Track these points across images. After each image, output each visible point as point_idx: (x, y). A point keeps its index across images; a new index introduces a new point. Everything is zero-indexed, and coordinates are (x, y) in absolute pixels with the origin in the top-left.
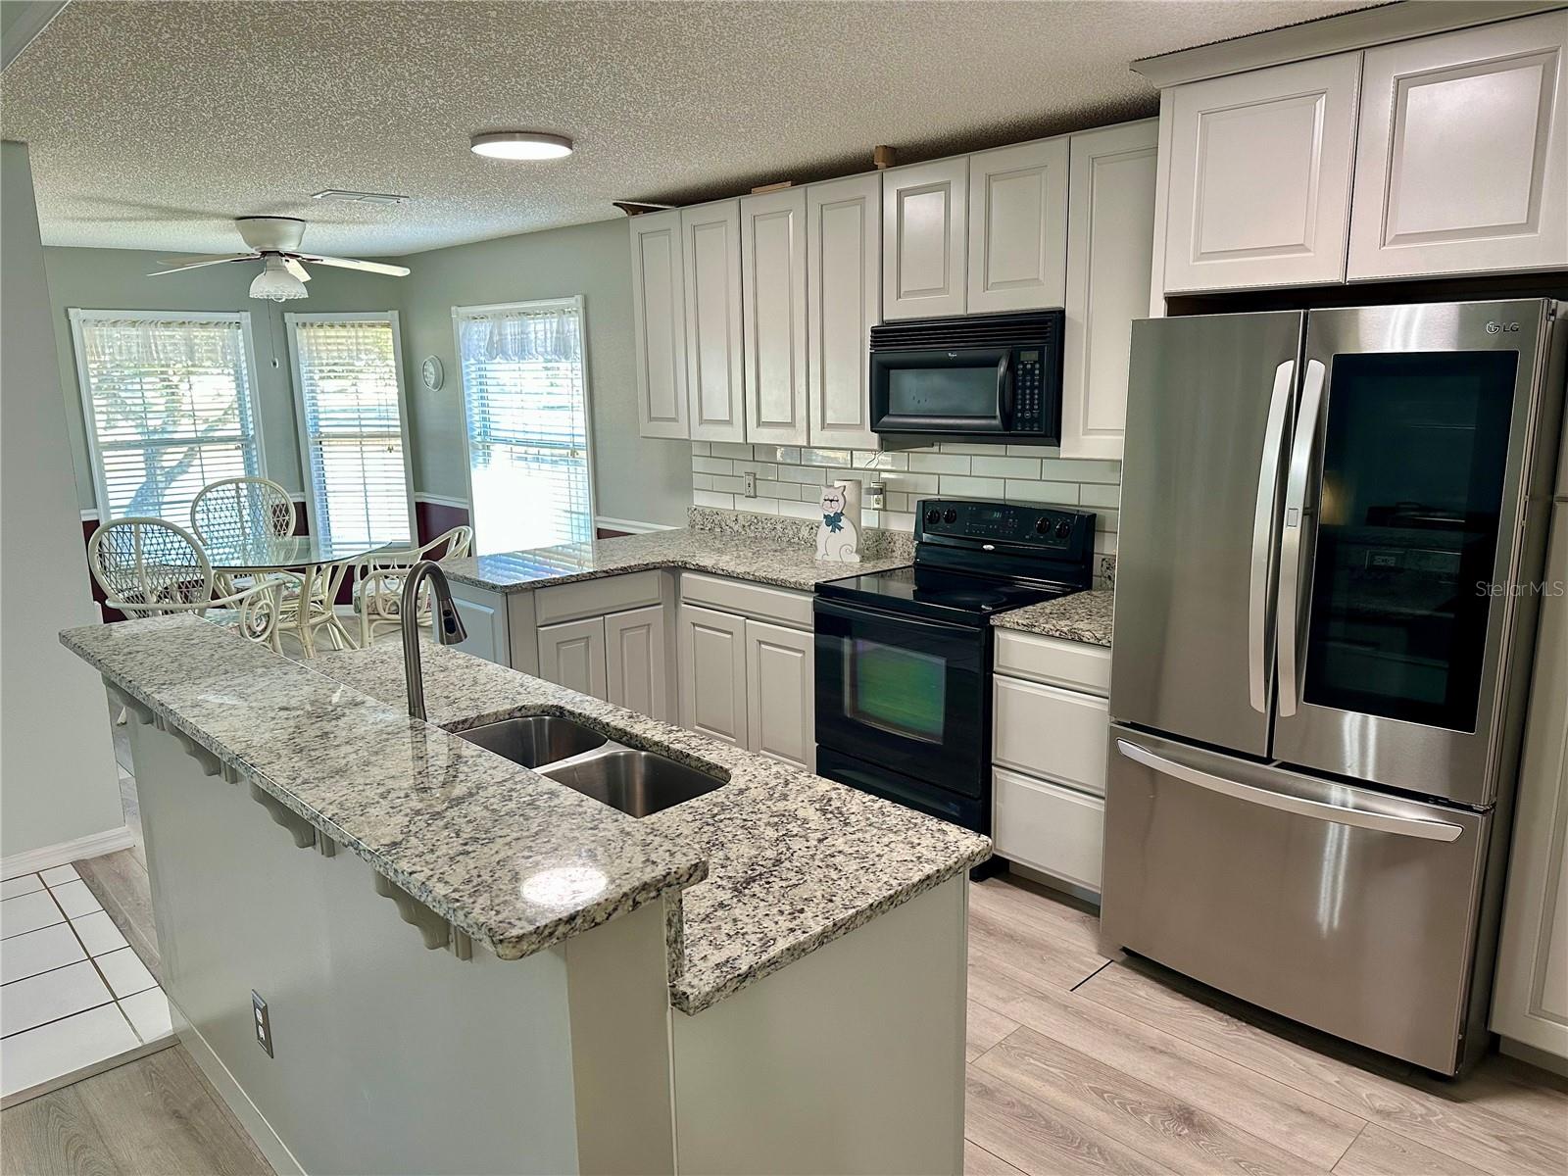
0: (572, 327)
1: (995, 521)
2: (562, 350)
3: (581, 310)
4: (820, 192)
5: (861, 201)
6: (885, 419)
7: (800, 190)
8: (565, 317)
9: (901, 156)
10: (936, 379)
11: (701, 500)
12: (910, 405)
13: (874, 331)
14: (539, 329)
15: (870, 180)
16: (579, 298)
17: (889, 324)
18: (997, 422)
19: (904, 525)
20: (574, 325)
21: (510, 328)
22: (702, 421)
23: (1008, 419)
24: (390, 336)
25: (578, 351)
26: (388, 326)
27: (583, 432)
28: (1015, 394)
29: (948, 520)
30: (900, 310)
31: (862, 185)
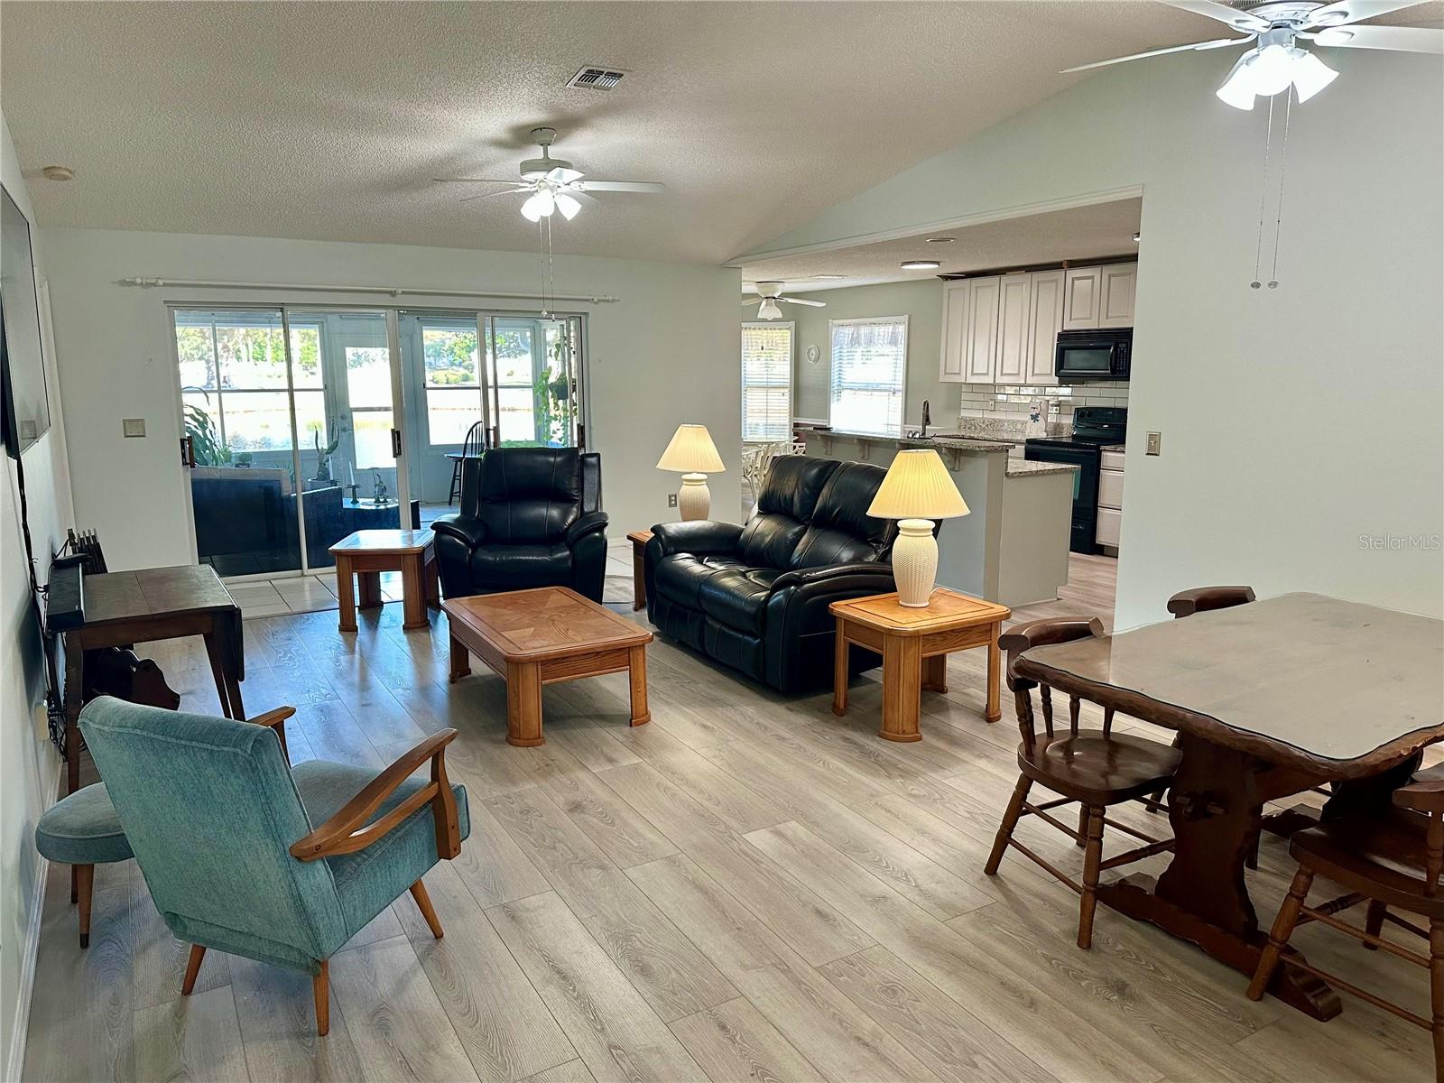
0: (900, 330)
1: (1110, 415)
2: (893, 342)
3: (907, 323)
4: (1038, 276)
5: (1056, 281)
6: (1062, 371)
7: (1029, 275)
8: (897, 326)
9: (1074, 264)
10: (1084, 354)
11: (964, 414)
12: (1073, 365)
13: (1059, 334)
14: (883, 331)
15: (1061, 273)
16: (907, 316)
17: (1066, 331)
18: (1109, 372)
19: (1068, 421)
20: (902, 329)
21: (864, 331)
22: (973, 374)
23: (1113, 371)
24: (789, 334)
25: (903, 341)
26: (788, 329)
27: (901, 382)
28: (1116, 361)
29: (1089, 415)
30: (1071, 326)
31: (1058, 275)
